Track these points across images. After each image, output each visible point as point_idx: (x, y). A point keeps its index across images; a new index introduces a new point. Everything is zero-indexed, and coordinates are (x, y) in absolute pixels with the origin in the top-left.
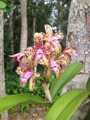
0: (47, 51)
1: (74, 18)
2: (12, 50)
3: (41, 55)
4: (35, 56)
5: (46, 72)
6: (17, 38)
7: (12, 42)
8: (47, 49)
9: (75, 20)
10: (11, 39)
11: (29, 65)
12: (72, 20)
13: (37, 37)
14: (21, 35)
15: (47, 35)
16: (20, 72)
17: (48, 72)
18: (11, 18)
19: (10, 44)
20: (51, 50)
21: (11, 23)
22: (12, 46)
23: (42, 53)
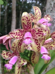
0: (37, 35)
1: (51, 9)
2: (6, 31)
3: (29, 40)
4: (21, 40)
5: (34, 58)
6: (9, 24)
7: (6, 26)
8: (37, 32)
9: (52, 10)
10: (5, 24)
11: (15, 49)
12: (49, 11)
13: (25, 18)
14: (12, 22)
15: (36, 17)
16: (5, 56)
17: (35, 58)
18: (6, 11)
19: (5, 27)
20: (43, 34)
21: (6, 14)
22: (6, 29)
23: (31, 37)
